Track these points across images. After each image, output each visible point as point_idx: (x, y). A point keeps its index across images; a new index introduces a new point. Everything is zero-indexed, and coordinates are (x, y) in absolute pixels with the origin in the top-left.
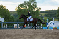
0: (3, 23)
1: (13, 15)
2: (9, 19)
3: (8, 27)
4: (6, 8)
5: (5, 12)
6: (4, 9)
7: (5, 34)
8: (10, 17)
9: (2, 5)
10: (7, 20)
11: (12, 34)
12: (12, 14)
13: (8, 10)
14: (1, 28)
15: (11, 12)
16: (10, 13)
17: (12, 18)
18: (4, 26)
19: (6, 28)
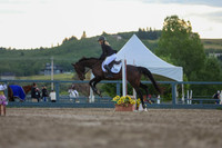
0: (179, 84)
1: (216, 55)
2: (202, 71)
3: (198, 102)
4: (190, 28)
5: (188, 44)
6: (184, 31)
7: (188, 127)
8: (206, 62)
9: (175, 17)
10: (193, 74)
11: (215, 127)
12: (212, 51)
13: (196, 34)
14: (171, 103)
15: (209, 42)
16: (206, 47)
17: (212, 65)
18: (180, 97)
19: (189, 102)
